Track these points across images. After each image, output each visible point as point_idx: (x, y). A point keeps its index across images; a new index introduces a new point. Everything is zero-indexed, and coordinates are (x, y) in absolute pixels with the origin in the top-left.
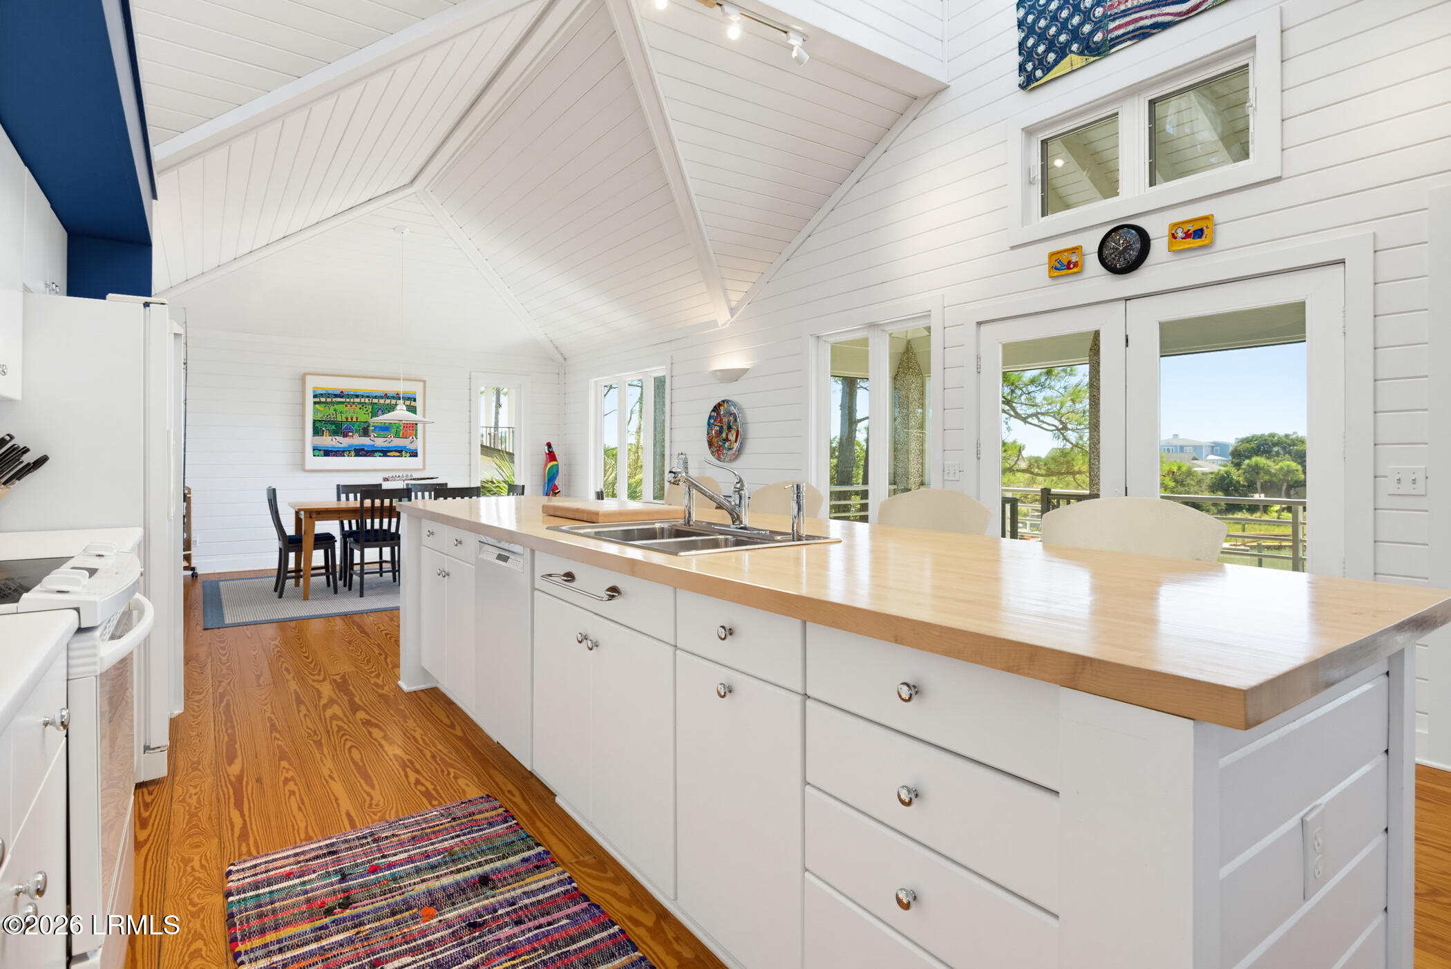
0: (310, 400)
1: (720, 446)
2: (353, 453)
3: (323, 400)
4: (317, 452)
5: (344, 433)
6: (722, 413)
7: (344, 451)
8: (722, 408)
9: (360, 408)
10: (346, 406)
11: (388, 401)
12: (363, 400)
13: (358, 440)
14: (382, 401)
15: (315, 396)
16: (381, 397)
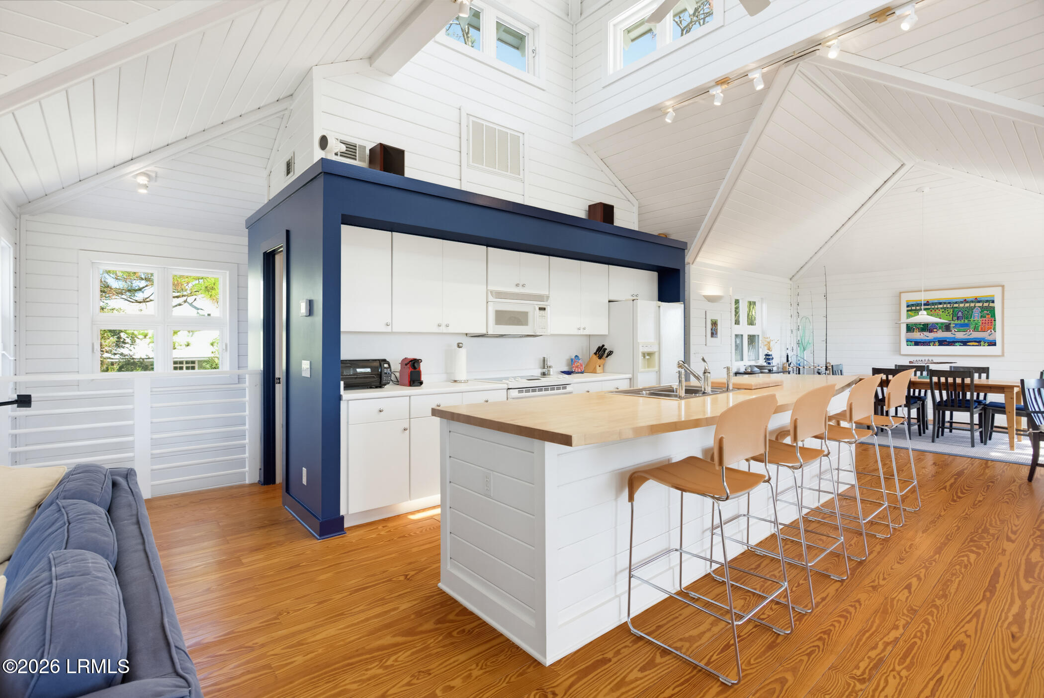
0: (904, 309)
2: (937, 343)
3: (914, 308)
4: (909, 343)
5: (930, 329)
7: (930, 342)
9: (943, 312)
10: (931, 311)
11: (967, 305)
12: (945, 306)
13: (941, 334)
14: (962, 305)
15: (908, 306)
16: (962, 302)
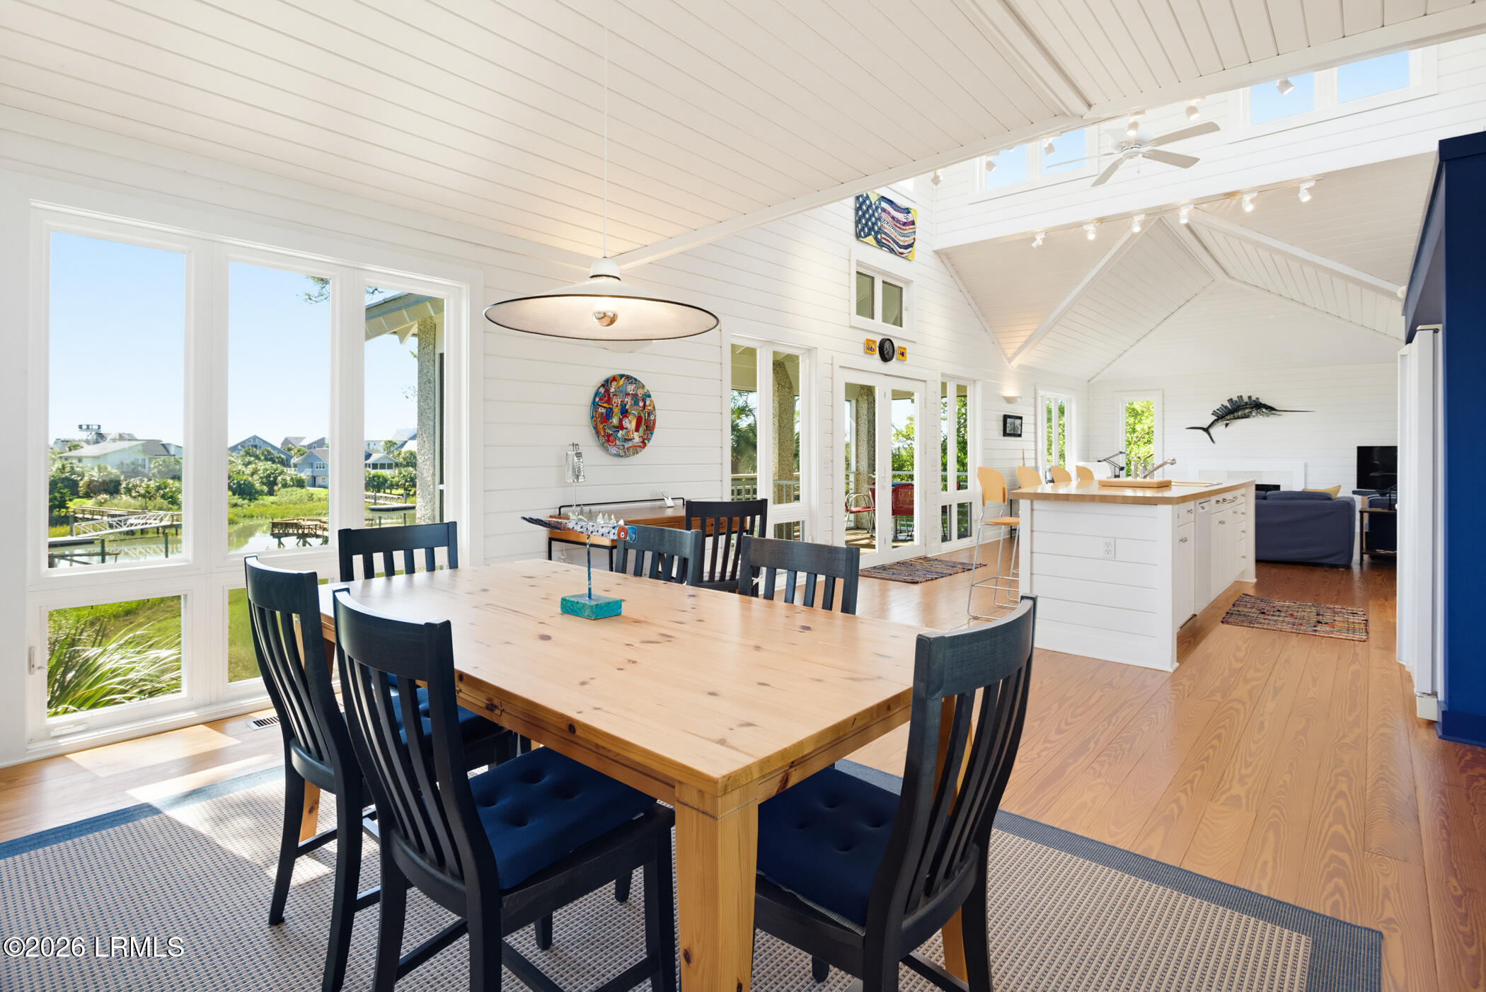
1: (609, 436)
6: (612, 390)
8: (614, 384)
